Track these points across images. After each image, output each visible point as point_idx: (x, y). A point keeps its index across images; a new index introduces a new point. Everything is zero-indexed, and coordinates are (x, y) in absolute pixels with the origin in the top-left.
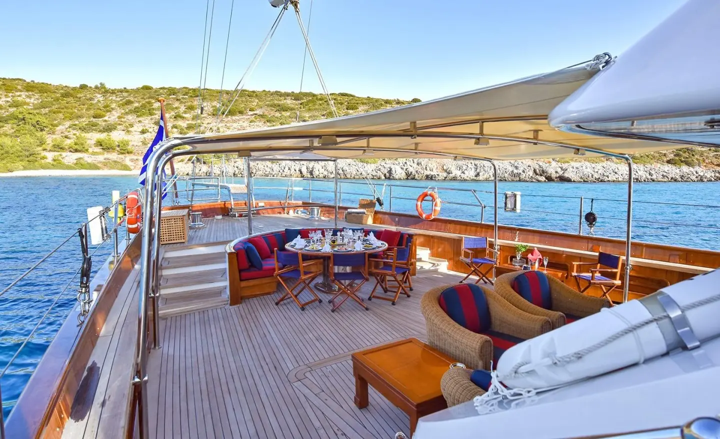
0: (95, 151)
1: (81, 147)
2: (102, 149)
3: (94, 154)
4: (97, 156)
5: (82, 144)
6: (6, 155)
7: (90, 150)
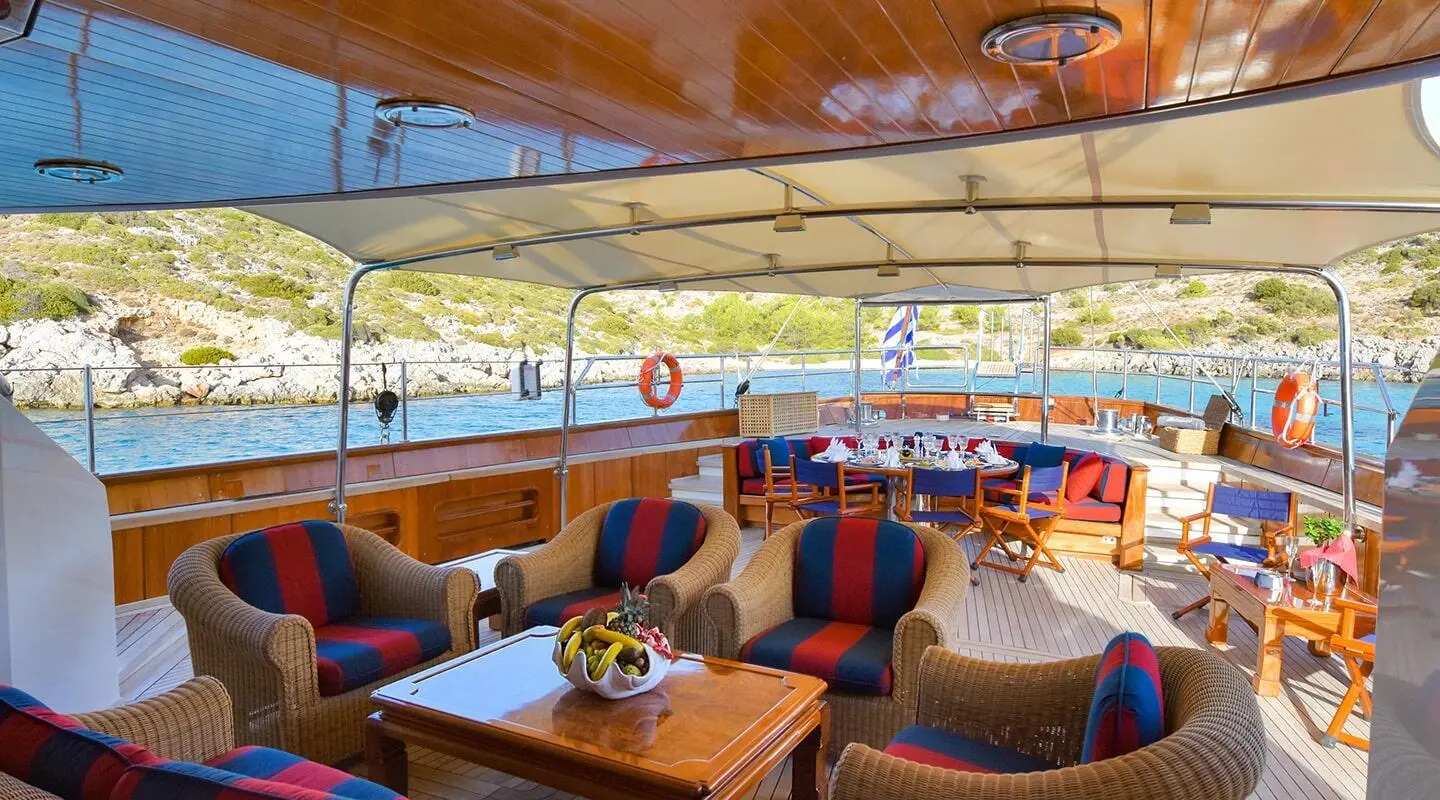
0: (949, 327)
1: (929, 321)
2: (962, 324)
3: (948, 332)
4: (951, 337)
5: (931, 317)
6: (823, 336)
7: (943, 327)
